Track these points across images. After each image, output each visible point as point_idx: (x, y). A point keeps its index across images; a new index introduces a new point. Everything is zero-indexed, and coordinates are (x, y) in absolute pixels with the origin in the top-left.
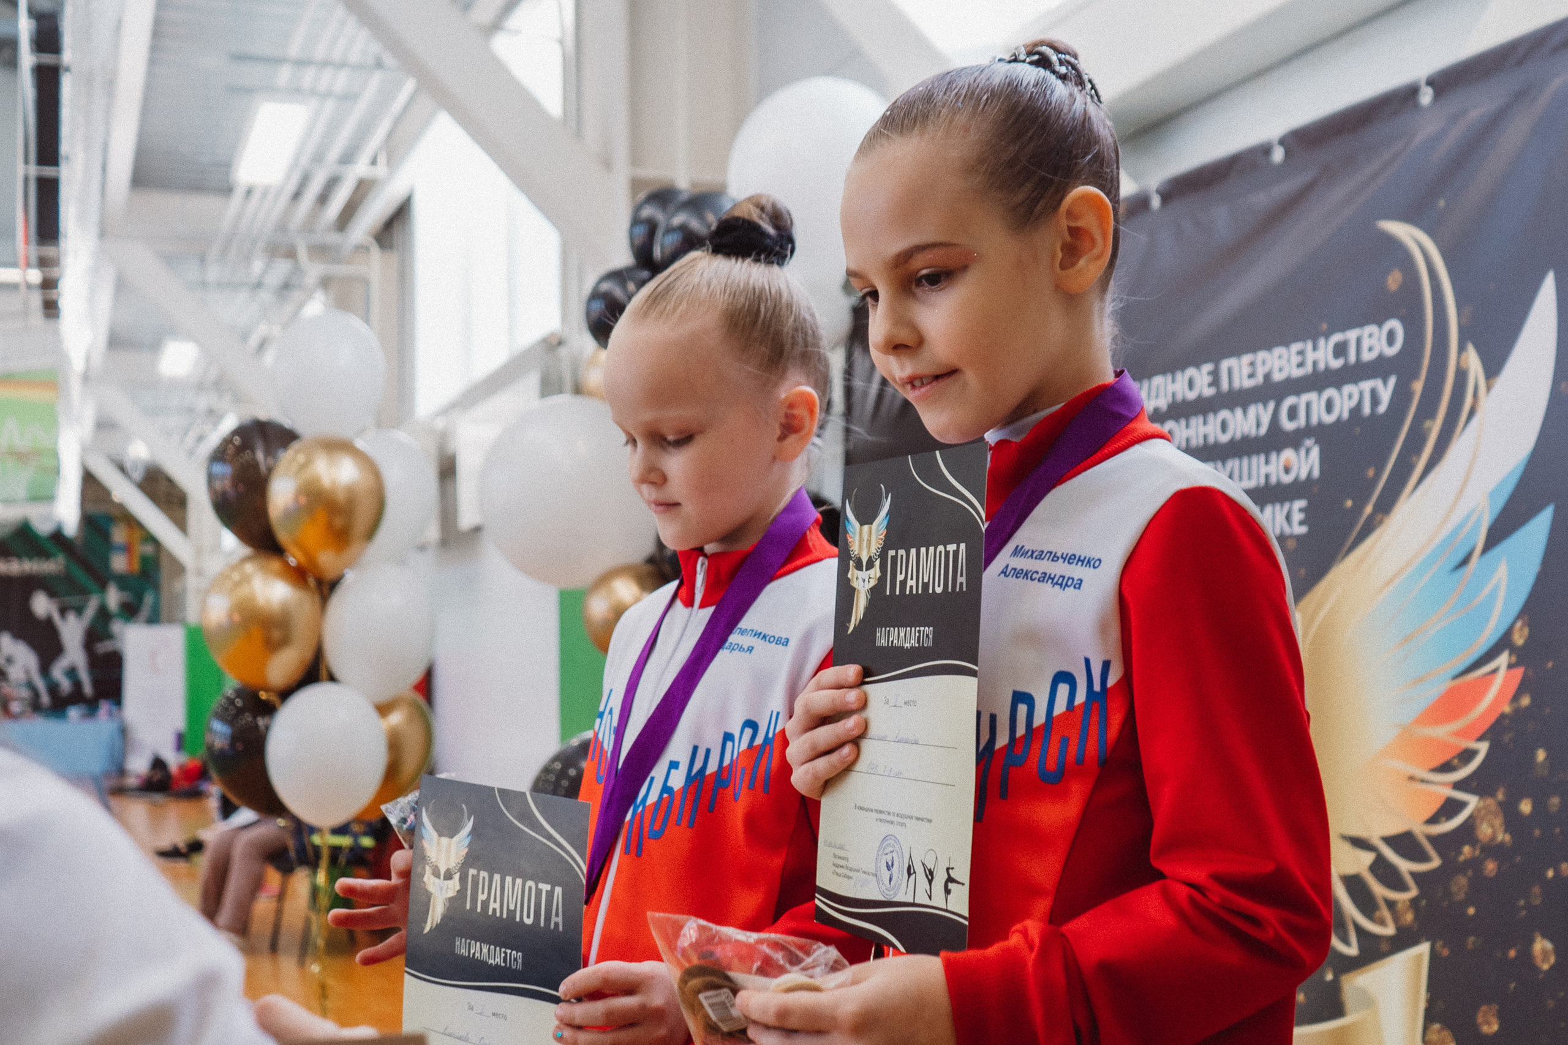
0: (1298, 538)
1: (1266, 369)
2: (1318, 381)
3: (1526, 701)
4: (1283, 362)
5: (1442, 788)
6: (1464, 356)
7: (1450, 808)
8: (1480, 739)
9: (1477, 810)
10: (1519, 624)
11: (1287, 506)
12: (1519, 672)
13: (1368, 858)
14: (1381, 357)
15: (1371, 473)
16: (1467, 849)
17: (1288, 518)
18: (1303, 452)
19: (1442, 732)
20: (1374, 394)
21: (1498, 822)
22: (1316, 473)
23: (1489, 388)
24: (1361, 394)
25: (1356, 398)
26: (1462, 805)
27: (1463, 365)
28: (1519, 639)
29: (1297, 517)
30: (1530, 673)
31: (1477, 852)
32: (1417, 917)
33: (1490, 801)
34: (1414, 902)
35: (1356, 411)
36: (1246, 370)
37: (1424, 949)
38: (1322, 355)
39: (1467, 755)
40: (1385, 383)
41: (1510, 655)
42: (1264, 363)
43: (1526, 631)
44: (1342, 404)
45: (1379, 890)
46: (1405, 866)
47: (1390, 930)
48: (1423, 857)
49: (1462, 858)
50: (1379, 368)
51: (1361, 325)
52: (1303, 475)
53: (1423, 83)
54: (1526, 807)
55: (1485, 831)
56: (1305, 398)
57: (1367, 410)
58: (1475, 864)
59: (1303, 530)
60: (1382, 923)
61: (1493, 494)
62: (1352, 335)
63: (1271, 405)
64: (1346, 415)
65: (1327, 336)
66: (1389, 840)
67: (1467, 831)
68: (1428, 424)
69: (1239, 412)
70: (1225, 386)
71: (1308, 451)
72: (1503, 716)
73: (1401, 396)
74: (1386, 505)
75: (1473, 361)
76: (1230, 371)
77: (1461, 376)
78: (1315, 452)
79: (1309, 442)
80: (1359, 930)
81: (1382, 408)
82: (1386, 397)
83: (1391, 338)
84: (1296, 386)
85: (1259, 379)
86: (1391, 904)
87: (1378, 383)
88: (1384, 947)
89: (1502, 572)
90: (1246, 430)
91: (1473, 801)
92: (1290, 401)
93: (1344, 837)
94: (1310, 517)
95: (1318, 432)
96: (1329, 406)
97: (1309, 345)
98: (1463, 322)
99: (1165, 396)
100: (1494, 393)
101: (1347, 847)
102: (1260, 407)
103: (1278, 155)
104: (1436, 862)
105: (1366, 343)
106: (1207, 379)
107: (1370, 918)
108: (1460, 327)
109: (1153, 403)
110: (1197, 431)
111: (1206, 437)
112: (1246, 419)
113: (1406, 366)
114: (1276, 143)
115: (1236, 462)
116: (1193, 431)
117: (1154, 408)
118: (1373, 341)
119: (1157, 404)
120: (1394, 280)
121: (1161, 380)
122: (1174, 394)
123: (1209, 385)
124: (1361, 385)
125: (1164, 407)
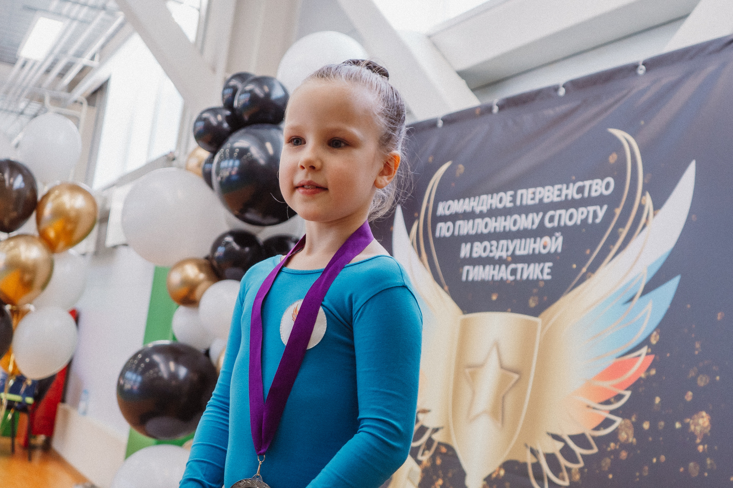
0: (546, 281)
1: (541, 196)
2: (567, 204)
3: (653, 372)
4: (550, 194)
5: (604, 412)
6: (644, 198)
7: (607, 423)
8: (627, 389)
9: (621, 425)
10: (655, 333)
11: (542, 265)
12: (652, 357)
13: (560, 445)
14: (601, 195)
15: (588, 252)
16: (612, 445)
17: (542, 271)
18: (554, 238)
19: (607, 384)
20: (595, 213)
21: (631, 432)
22: (559, 250)
23: (654, 215)
24: (588, 212)
25: (585, 214)
26: (612, 422)
27: (643, 203)
28: (653, 341)
29: (547, 270)
30: (658, 358)
31: (618, 447)
32: (581, 478)
33: (628, 421)
34: (581, 470)
35: (584, 221)
36: (530, 196)
38: (571, 192)
39: (619, 397)
40: (601, 208)
41: (648, 348)
42: (540, 193)
43: (658, 337)
44: (577, 217)
45: (563, 462)
46: (579, 451)
47: (566, 483)
48: (590, 447)
49: (609, 449)
50: (600, 200)
51: (593, 179)
52: (553, 250)
53: (641, 63)
54: (646, 426)
55: (623, 436)
56: (559, 212)
57: (590, 221)
58: (616, 453)
59: (549, 277)
60: (563, 479)
61: (650, 268)
62: (587, 183)
63: (541, 214)
64: (579, 222)
65: (574, 183)
66: (572, 437)
67: (614, 436)
68: (620, 230)
69: (523, 216)
70: (518, 203)
71: (557, 238)
72: (640, 379)
73: (609, 216)
74: (593, 269)
75: (648, 201)
76: (522, 196)
77: (641, 207)
78: (561, 239)
79: (558, 234)
80: (550, 481)
81: (598, 221)
82: (601, 214)
83: (607, 186)
84: (555, 206)
85: (537, 201)
86: (569, 470)
87: (598, 208)
89: (649, 307)
90: (526, 226)
91: (619, 421)
92: (551, 213)
93: (548, 434)
94: (553, 271)
95: (563, 230)
96: (571, 217)
97: (565, 186)
98: (646, 181)
99: (487, 205)
100: (657, 217)
101: (550, 439)
102: (535, 214)
103: (562, 92)
104: (595, 450)
105: (594, 188)
106: (509, 198)
107: (557, 476)
108: (644, 184)
109: (479, 208)
110: (500, 224)
111: (505, 227)
112: (527, 220)
113: (613, 201)
114: (561, 86)
115: (519, 241)
116: (498, 224)
117: (480, 211)
118: (598, 187)
119: (482, 208)
120: (613, 158)
121: (485, 197)
122: (491, 204)
123: (509, 202)
124: (589, 208)
125: (485, 211)
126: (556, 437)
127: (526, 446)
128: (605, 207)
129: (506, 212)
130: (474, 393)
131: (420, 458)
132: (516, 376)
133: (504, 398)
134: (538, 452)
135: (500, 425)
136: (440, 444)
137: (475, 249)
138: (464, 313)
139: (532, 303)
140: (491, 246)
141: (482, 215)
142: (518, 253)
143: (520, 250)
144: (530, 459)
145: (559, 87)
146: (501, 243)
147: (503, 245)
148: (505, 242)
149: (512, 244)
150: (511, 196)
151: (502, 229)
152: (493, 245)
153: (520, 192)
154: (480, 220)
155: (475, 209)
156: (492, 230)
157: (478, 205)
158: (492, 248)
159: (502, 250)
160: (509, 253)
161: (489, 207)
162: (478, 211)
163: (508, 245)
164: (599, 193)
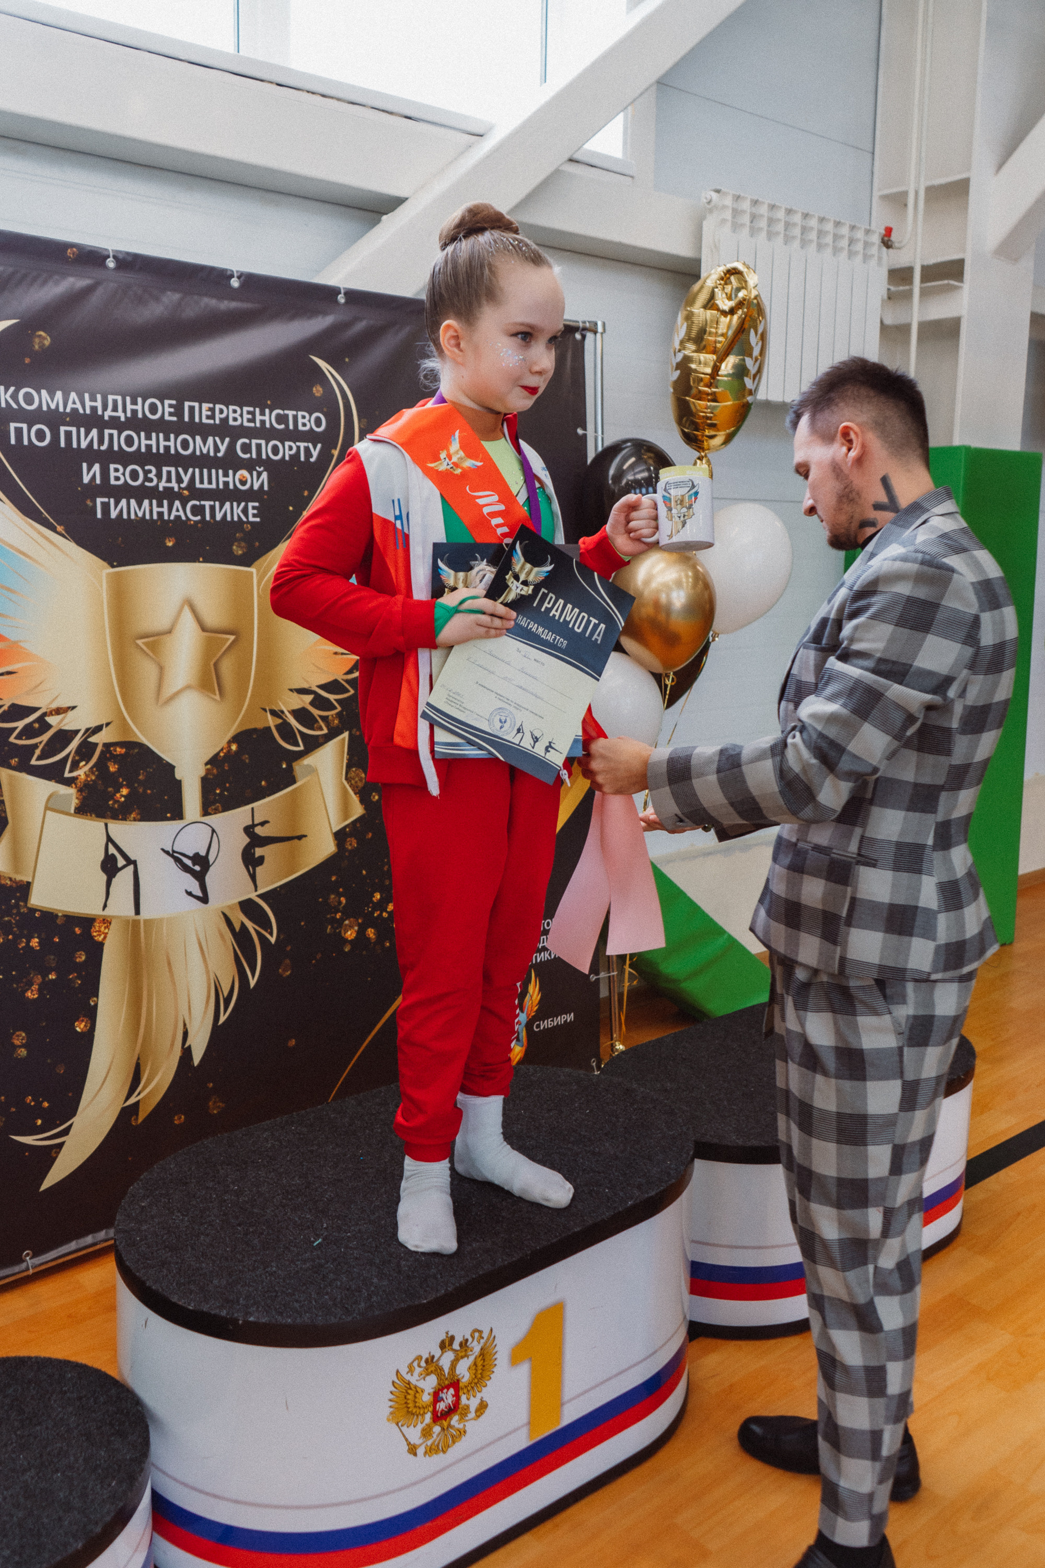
0: (252, 523)
1: (223, 416)
2: (266, 433)
4: (237, 415)
11: (243, 504)
13: (310, 698)
14: (311, 431)
15: (306, 493)
17: (245, 511)
18: (255, 473)
20: (307, 449)
22: (266, 488)
24: (298, 448)
25: (294, 451)
29: (250, 511)
32: (340, 722)
34: (339, 715)
35: (294, 457)
36: (205, 413)
37: (346, 735)
38: (269, 418)
40: (314, 446)
42: (221, 411)
44: (284, 451)
45: (316, 712)
46: (332, 697)
47: (325, 731)
48: (345, 690)
50: (310, 436)
51: (298, 409)
52: (256, 486)
56: (254, 442)
57: (302, 459)
59: (258, 520)
60: (321, 729)
62: (291, 413)
63: (227, 440)
64: (287, 458)
65: (271, 409)
66: (321, 687)
69: (198, 438)
70: (186, 419)
71: (259, 474)
73: (325, 457)
76: (192, 409)
78: (265, 475)
79: (258, 468)
80: (303, 735)
82: (315, 454)
83: (318, 422)
84: (250, 433)
85: (217, 421)
86: (324, 719)
87: (311, 445)
88: (321, 740)
90: (204, 451)
92: (245, 440)
93: (291, 690)
94: (260, 512)
95: (269, 464)
96: (275, 450)
97: (257, 410)
98: (362, 426)
99: (124, 411)
101: (295, 694)
102: (217, 439)
103: (235, 283)
104: (352, 692)
105: (300, 421)
106: (168, 410)
107: (312, 729)
108: (360, 428)
109: (108, 414)
110: (158, 443)
111: (167, 448)
112: (205, 444)
113: (327, 439)
114: (235, 275)
115: (197, 470)
116: (153, 442)
117: (110, 417)
118: (306, 421)
119: (114, 414)
120: (318, 391)
121: (119, 398)
122: (134, 412)
123: (171, 414)
124: (298, 444)
125: (123, 419)
126: (302, 691)
127: (265, 710)
128: (319, 446)
129: (162, 427)
130: (161, 669)
131: (67, 775)
132: (232, 638)
133: (216, 665)
134: (282, 712)
135: (218, 697)
136: (107, 746)
137: (113, 474)
138: (113, 566)
139: (238, 550)
140: (147, 472)
141: (114, 423)
142: (198, 485)
143: (202, 482)
144: (272, 722)
145: (232, 276)
146: (165, 469)
147: (169, 473)
148: (173, 470)
149: (186, 474)
150: (170, 406)
151: (162, 451)
152: (150, 471)
153: (187, 404)
154: (115, 432)
155: (100, 412)
156: (143, 449)
157: (105, 408)
158: (149, 475)
159: (169, 480)
160: (183, 485)
161: (129, 415)
162: (106, 418)
163: (178, 473)
164: (307, 428)
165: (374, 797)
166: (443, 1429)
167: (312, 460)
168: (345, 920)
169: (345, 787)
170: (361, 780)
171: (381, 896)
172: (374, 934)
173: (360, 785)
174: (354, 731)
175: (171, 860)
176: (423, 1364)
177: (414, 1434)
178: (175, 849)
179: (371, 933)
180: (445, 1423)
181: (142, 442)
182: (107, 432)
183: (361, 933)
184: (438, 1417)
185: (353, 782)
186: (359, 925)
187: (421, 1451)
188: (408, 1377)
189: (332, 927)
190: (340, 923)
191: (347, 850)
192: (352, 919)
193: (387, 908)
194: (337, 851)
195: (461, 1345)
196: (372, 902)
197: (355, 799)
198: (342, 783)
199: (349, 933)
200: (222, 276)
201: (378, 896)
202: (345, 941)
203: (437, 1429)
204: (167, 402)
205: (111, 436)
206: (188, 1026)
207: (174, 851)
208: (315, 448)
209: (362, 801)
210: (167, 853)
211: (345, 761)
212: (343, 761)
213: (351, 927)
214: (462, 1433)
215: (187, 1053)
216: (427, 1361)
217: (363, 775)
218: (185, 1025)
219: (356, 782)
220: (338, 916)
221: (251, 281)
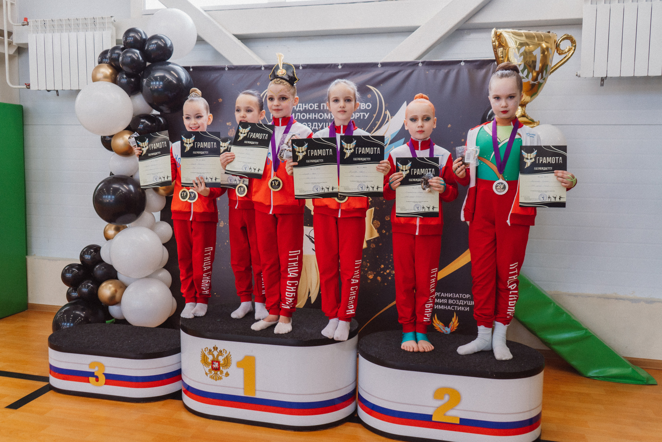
6: (386, 111)
14: (366, 109)
20: (364, 115)
23: (391, 118)
24: (360, 115)
27: (386, 113)
35: (359, 118)
37: (373, 208)
44: (355, 116)
50: (365, 111)
53: (379, 63)
57: (362, 118)
61: (391, 135)
64: (356, 118)
68: (377, 122)
69: (325, 114)
70: (322, 108)
73: (370, 117)
75: (388, 113)
76: (323, 106)
77: (385, 115)
82: (367, 116)
83: (368, 106)
98: (386, 106)
99: (302, 108)
100: (392, 119)
103: (340, 67)
106: (316, 106)
109: (298, 109)
110: (312, 116)
111: (315, 118)
112: (327, 115)
113: (372, 112)
114: (340, 64)
115: (324, 123)
116: (311, 116)
117: (298, 110)
118: (364, 106)
119: (300, 109)
120: (369, 96)
121: (301, 104)
122: (305, 108)
123: (316, 108)
124: (360, 113)
125: (302, 110)
128: (368, 114)
129: (314, 111)
141: (300, 111)
145: (339, 65)
146: (314, 124)
147: (315, 125)
148: (317, 123)
149: (321, 125)
150: (316, 105)
151: (313, 118)
152: (309, 124)
153: (322, 104)
154: (299, 114)
155: (295, 109)
156: (308, 118)
157: (297, 107)
158: (309, 125)
159: (315, 126)
160: (319, 128)
161: (304, 109)
162: (297, 110)
163: (318, 124)
164: (364, 108)
165: (383, 231)
166: (215, 373)
167: (365, 118)
168: (369, 271)
169: (372, 226)
170: (378, 224)
171: (384, 267)
172: (380, 279)
173: (378, 226)
174: (376, 208)
175: (308, 239)
176: (208, 350)
177: (207, 369)
178: (310, 235)
179: (379, 278)
180: (216, 372)
181: (307, 116)
182: (297, 114)
183: (375, 277)
184: (213, 369)
185: (375, 225)
186: (375, 275)
187: (209, 375)
188: (205, 352)
189: (363, 272)
190: (367, 271)
191: (371, 247)
192: (372, 272)
193: (386, 271)
194: (367, 247)
195: (220, 351)
196: (380, 268)
197: (375, 231)
198: (371, 225)
199: (370, 276)
200: (336, 66)
201: (383, 266)
202: (369, 278)
203: (213, 372)
204: (315, 104)
205: (298, 115)
206: (310, 290)
207: (309, 236)
208: (367, 114)
209: (378, 232)
210: (307, 236)
211: (372, 218)
212: (371, 217)
213: (371, 274)
214: (220, 378)
215: (309, 299)
216: (209, 350)
217: (379, 223)
218: (309, 290)
219: (376, 225)
220: (366, 269)
221: (345, 66)
